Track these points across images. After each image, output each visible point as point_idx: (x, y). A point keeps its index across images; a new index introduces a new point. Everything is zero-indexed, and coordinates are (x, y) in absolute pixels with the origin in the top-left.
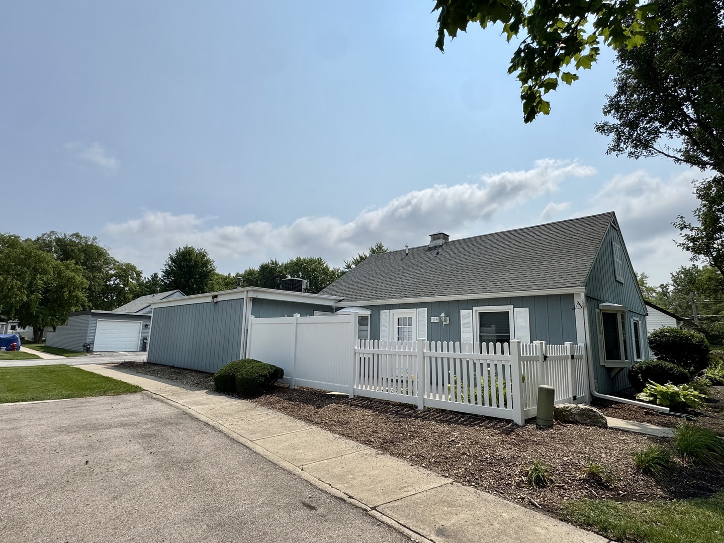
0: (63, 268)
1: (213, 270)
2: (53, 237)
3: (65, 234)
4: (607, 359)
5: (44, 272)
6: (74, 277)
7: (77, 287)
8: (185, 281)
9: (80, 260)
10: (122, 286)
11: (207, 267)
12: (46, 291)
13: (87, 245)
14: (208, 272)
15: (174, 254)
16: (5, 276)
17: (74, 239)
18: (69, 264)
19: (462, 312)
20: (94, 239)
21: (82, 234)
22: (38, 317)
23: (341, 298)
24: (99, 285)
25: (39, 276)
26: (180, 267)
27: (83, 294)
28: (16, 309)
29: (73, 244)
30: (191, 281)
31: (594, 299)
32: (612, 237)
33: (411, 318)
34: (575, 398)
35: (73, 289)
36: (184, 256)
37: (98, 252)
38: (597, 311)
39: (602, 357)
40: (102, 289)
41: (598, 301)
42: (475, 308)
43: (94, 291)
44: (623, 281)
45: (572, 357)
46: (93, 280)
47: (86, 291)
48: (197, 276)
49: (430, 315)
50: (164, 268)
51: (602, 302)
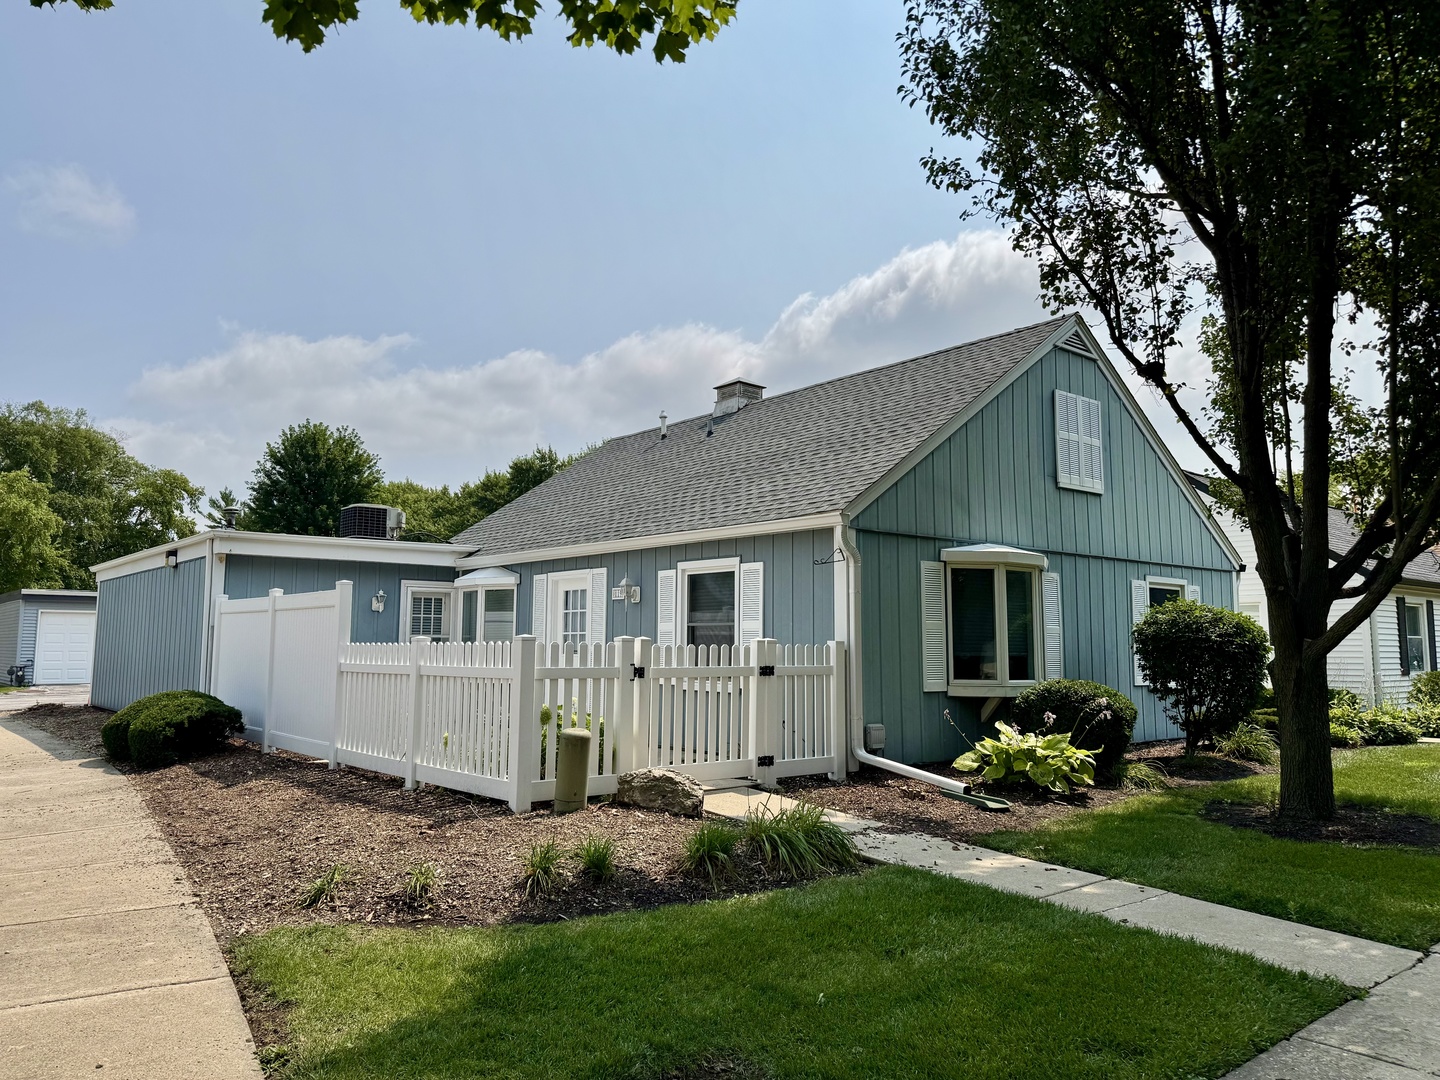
1: (377, 480)
3: (9, 406)
4: (956, 677)
6: (26, 510)
7: (34, 534)
8: (306, 510)
9: (49, 466)
10: (159, 527)
11: (360, 473)
13: (62, 428)
14: (364, 486)
15: (277, 442)
17: (32, 417)
18: (16, 480)
19: (661, 574)
20: (81, 414)
21: (50, 405)
23: (470, 548)
24: (102, 527)
26: (294, 478)
27: (57, 549)
29: (29, 428)
30: (321, 510)
31: (916, 537)
32: (1062, 379)
33: (584, 592)
34: (766, 761)
35: (31, 539)
36: (302, 448)
37: (91, 447)
38: (925, 565)
39: (936, 674)
40: (111, 537)
41: (934, 542)
42: (681, 565)
43: (90, 542)
44: (1098, 487)
45: (767, 671)
46: (86, 515)
47: (66, 543)
48: (336, 498)
49: (612, 583)
50: (255, 480)
51: (961, 543)
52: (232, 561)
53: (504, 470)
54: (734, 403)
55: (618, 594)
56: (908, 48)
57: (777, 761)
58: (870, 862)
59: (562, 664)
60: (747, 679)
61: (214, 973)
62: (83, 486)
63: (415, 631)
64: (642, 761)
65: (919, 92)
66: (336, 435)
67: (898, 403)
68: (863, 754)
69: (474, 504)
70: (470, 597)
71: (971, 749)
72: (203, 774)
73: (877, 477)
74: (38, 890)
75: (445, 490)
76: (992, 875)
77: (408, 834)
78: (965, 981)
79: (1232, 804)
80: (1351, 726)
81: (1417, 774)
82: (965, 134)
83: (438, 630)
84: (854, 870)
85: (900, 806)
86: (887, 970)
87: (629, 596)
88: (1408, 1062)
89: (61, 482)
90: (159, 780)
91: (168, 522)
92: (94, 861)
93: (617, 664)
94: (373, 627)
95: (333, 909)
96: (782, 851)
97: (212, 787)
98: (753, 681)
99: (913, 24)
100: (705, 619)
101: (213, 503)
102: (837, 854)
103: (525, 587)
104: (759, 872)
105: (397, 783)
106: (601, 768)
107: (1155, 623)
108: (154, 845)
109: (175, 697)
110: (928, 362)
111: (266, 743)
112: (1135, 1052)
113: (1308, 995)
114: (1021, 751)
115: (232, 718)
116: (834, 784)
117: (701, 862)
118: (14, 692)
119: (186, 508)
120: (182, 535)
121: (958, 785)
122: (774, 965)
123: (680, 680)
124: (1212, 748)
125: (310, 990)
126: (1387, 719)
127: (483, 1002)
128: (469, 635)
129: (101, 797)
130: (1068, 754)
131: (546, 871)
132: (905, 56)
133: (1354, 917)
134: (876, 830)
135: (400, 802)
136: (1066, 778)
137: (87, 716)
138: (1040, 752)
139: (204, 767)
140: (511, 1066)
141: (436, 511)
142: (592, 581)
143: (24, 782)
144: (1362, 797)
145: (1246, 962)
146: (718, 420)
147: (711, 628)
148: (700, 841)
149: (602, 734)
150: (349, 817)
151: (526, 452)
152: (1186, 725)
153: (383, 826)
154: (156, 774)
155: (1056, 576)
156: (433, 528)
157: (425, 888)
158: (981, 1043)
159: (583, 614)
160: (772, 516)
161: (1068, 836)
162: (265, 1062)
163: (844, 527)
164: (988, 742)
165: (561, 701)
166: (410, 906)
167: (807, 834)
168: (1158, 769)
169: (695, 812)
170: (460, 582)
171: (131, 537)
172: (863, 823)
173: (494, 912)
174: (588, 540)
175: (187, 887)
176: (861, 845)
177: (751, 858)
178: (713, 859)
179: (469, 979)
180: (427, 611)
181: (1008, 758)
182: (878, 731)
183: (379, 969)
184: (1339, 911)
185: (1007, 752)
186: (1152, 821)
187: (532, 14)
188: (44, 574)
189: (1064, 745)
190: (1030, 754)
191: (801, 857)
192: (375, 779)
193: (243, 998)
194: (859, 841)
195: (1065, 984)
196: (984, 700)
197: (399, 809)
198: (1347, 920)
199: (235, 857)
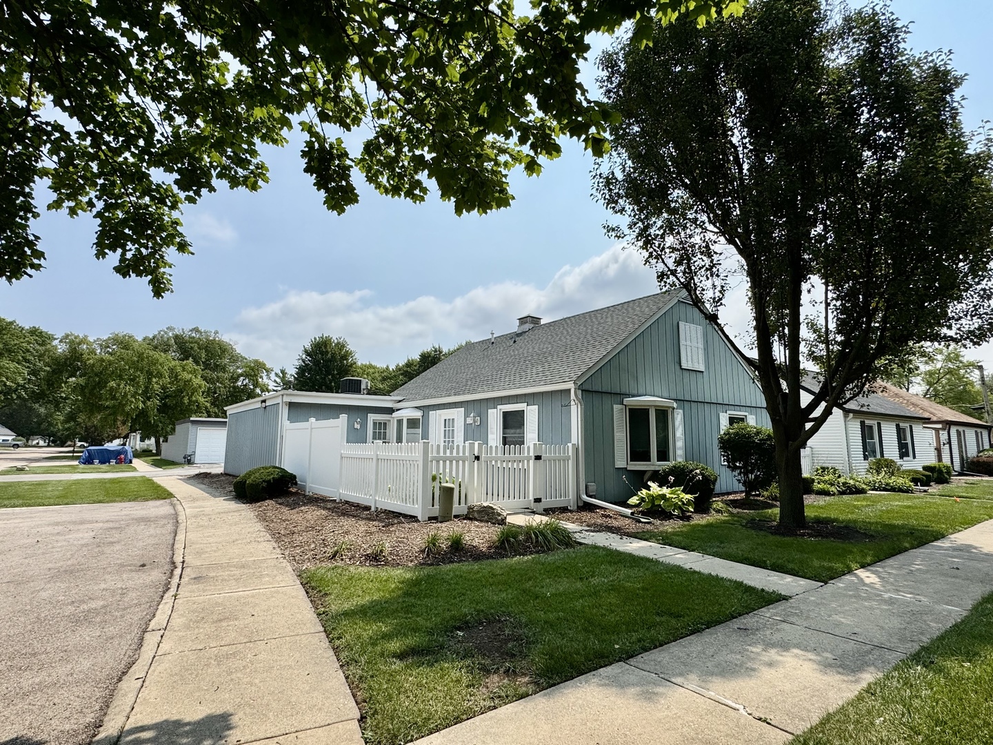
0: (179, 369)
1: (355, 363)
2: (171, 334)
3: (183, 330)
4: (631, 461)
5: (160, 375)
6: (191, 379)
7: (194, 391)
8: (321, 378)
9: (201, 358)
10: (252, 387)
11: (347, 360)
12: (165, 396)
13: (207, 340)
14: (349, 368)
15: (308, 346)
16: (117, 381)
17: (194, 335)
18: (186, 365)
19: (490, 411)
20: (216, 333)
21: (202, 329)
22: (158, 426)
23: (400, 398)
24: (225, 387)
25: (154, 380)
26: (316, 363)
27: (204, 398)
28: (132, 418)
29: (192, 340)
30: (329, 378)
31: (611, 393)
32: (683, 316)
33: (453, 419)
34: (538, 500)
35: (193, 394)
36: (320, 348)
37: (220, 349)
38: (616, 407)
39: (621, 459)
40: (229, 391)
41: (620, 396)
42: (499, 407)
43: (219, 395)
44: (702, 368)
45: (538, 458)
46: (218, 381)
47: (208, 395)
48: (336, 372)
49: (466, 416)
50: (298, 363)
51: (633, 396)
52: (291, 405)
53: (417, 357)
54: (527, 326)
55: (469, 421)
56: (594, 177)
57: (543, 500)
58: (581, 544)
59: (442, 454)
60: (528, 461)
61: (294, 583)
62: (217, 367)
63: (374, 438)
64: (478, 499)
65: (600, 196)
66: (336, 341)
67: (604, 328)
68: (585, 497)
69: (402, 374)
70: (400, 422)
71: (636, 495)
72: (280, 504)
73: (591, 365)
74: (215, 551)
75: (387, 368)
76: (636, 550)
77: (374, 529)
78: (612, 590)
79: (759, 520)
80: (832, 485)
81: (858, 508)
82: (621, 213)
83: (385, 438)
84: (572, 546)
85: (599, 521)
86: (579, 585)
87: (475, 422)
88: (797, 623)
89: (207, 366)
90: (260, 507)
91: (256, 385)
92: (237, 540)
93: (467, 454)
94: (356, 436)
95: (342, 560)
96: (540, 538)
97: (285, 510)
98: (531, 462)
99: (597, 166)
100: (511, 433)
101: (277, 375)
102: (566, 540)
103: (425, 417)
104: (529, 548)
105: (367, 508)
106: (460, 502)
107: (728, 434)
108: (262, 534)
109: (266, 468)
110: (619, 307)
111: (307, 491)
112: (678, 616)
113: (763, 597)
114: (659, 495)
115: (292, 478)
116: (571, 511)
117: (503, 542)
118: (186, 467)
119: (265, 378)
120: (262, 391)
121: (628, 511)
122: (530, 583)
123: (496, 462)
124: (758, 495)
125: (335, 590)
126: (852, 482)
127: (407, 594)
128: (399, 440)
129: (236, 514)
130: (681, 496)
131: (434, 545)
132: (593, 181)
133: (797, 569)
134: (586, 531)
135: (369, 516)
136: (680, 508)
137: (223, 478)
138: (668, 496)
139: (280, 501)
140: (418, 616)
141: (383, 378)
142: (458, 414)
143: (200, 507)
144: (825, 518)
145: (739, 585)
146: (518, 335)
147: (514, 437)
148: (502, 533)
149: (460, 487)
150: (347, 523)
151: (428, 348)
152: (744, 484)
153: (362, 526)
154: (259, 504)
155: (681, 411)
156: (381, 387)
157: (381, 551)
158: (612, 612)
159: (453, 430)
160: (542, 383)
161: (674, 534)
162: (319, 615)
163: (575, 389)
164: (644, 491)
165: (441, 471)
166: (375, 558)
167: (552, 532)
168: (727, 504)
169: (503, 522)
170: (395, 415)
171: (239, 392)
172: (580, 528)
173: (411, 562)
174: (455, 395)
175: (278, 551)
176: (578, 537)
177: (526, 542)
178: (508, 541)
179: (401, 586)
180: (380, 429)
181: (653, 499)
182: (592, 486)
183: (364, 581)
184: (790, 566)
185: (652, 496)
186: (717, 527)
187: (426, 194)
188: (198, 411)
189: (679, 492)
190: (663, 497)
191: (549, 542)
192: (358, 506)
193: (307, 593)
194: (577, 535)
195: (655, 591)
196: (645, 472)
197: (369, 519)
198: (792, 569)
199: (298, 539)
